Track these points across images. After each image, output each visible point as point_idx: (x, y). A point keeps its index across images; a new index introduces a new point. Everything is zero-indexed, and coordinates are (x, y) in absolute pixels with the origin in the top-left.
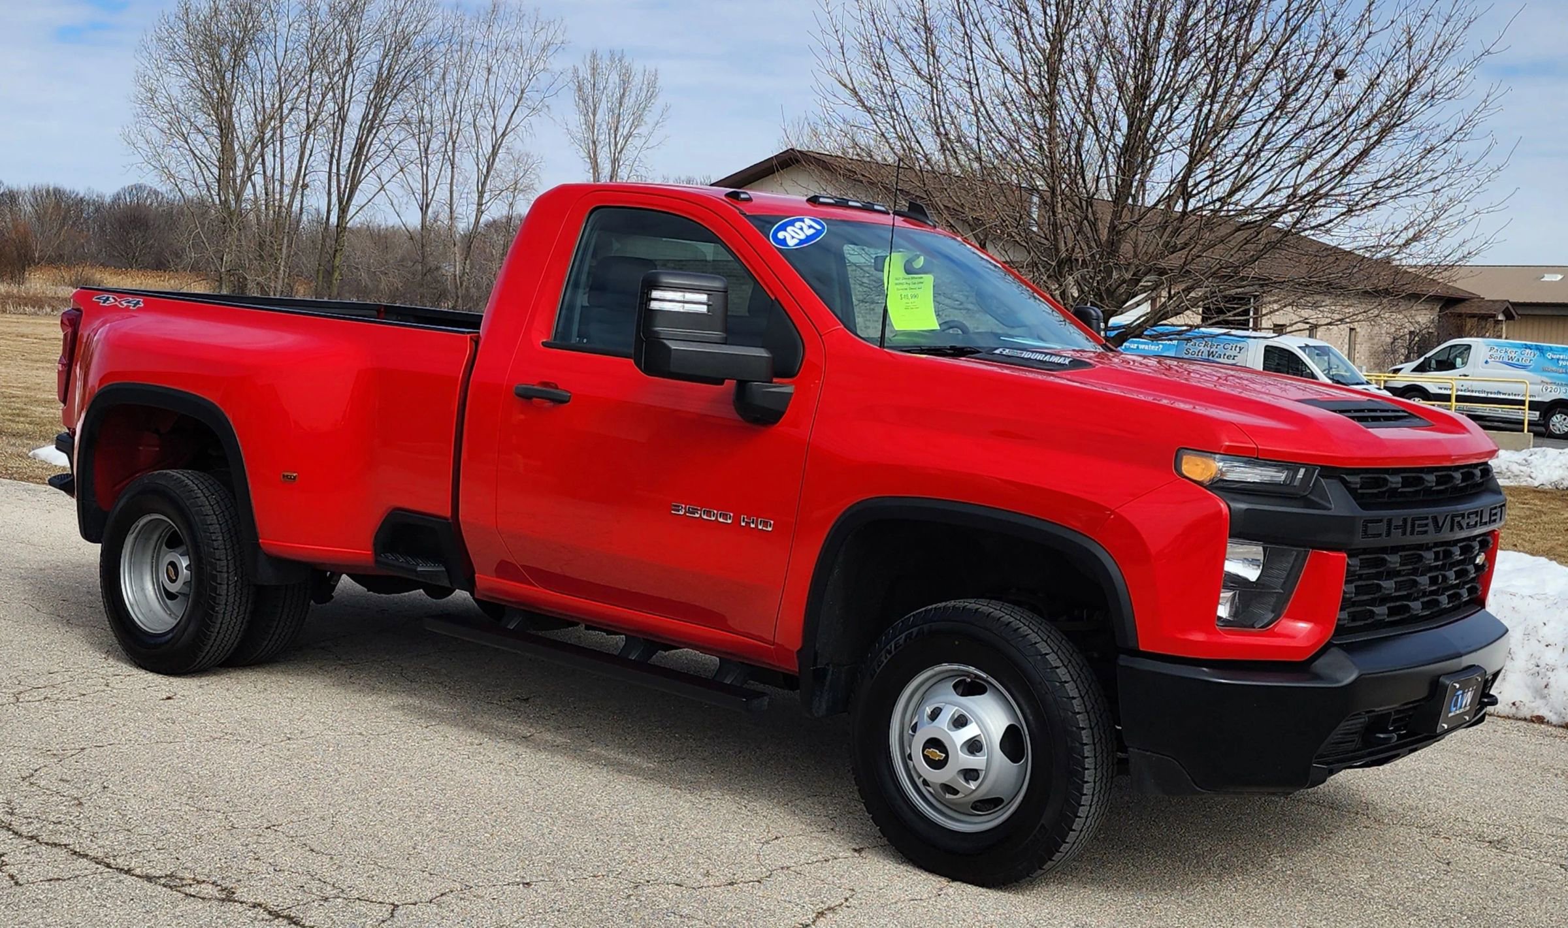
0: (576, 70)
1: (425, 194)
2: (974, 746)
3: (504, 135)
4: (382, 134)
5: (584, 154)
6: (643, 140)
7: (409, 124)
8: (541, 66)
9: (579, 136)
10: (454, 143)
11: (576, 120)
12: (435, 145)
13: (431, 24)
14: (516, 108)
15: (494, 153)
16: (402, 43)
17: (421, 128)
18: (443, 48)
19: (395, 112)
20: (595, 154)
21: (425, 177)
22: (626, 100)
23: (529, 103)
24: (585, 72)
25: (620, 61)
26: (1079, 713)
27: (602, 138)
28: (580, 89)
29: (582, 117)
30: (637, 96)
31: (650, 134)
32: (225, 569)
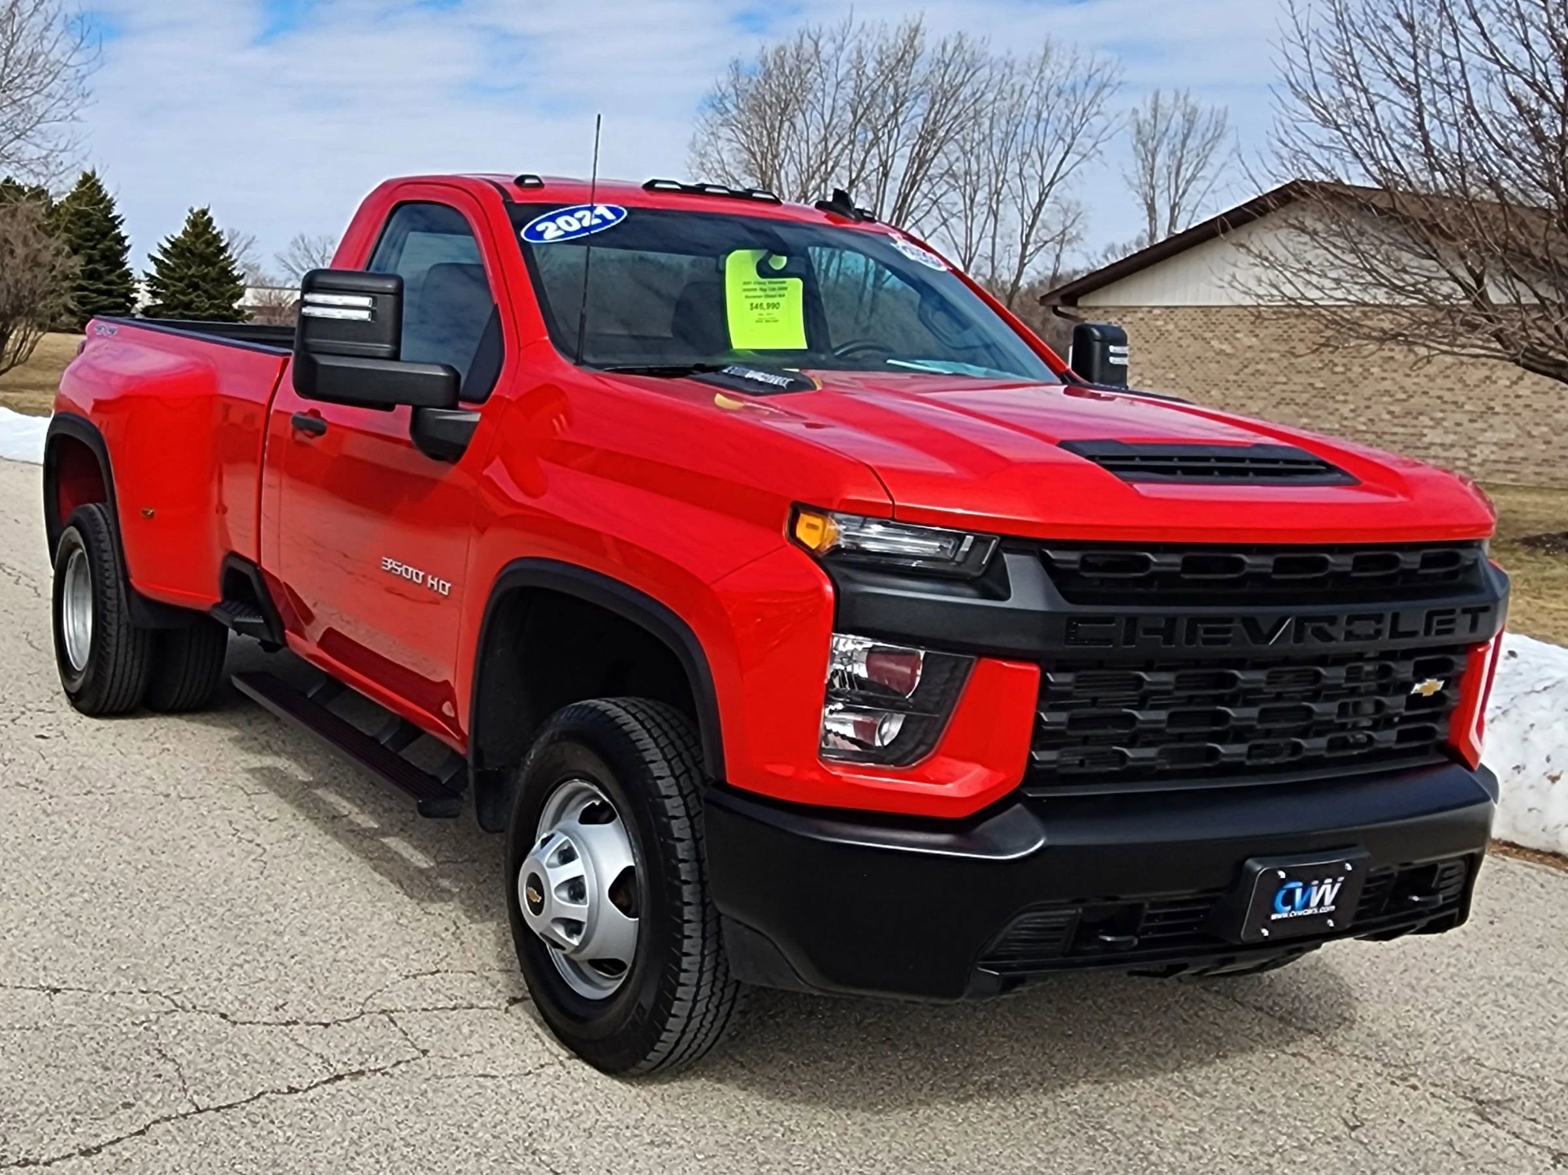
0: (1135, 111)
1: (968, 248)
2: (575, 888)
3: (1051, 184)
4: (925, 187)
5: (1140, 200)
6: (1208, 183)
7: (954, 176)
8: (1095, 110)
9: (1136, 182)
10: (999, 194)
11: (1133, 167)
12: (980, 197)
13: (978, 74)
14: (1066, 153)
15: (1041, 204)
16: (949, 94)
17: (967, 182)
18: (990, 97)
19: (939, 165)
20: (1153, 199)
21: (969, 231)
22: (1189, 142)
23: (1081, 149)
24: (1145, 114)
25: (1186, 98)
26: (684, 861)
27: (1160, 182)
28: (1139, 132)
29: (1140, 163)
30: (1203, 136)
31: (1216, 176)
32: (115, 609)
